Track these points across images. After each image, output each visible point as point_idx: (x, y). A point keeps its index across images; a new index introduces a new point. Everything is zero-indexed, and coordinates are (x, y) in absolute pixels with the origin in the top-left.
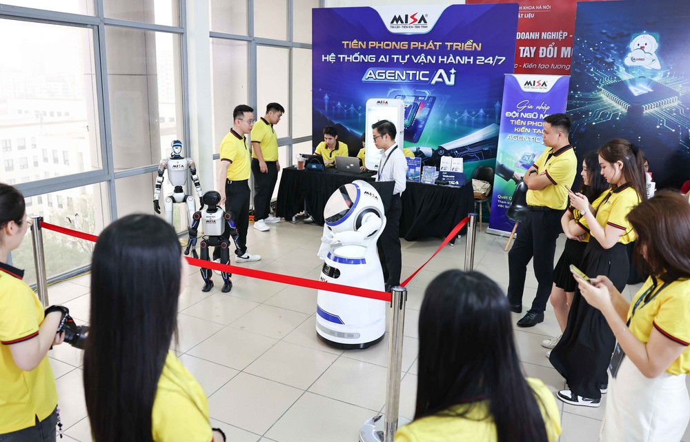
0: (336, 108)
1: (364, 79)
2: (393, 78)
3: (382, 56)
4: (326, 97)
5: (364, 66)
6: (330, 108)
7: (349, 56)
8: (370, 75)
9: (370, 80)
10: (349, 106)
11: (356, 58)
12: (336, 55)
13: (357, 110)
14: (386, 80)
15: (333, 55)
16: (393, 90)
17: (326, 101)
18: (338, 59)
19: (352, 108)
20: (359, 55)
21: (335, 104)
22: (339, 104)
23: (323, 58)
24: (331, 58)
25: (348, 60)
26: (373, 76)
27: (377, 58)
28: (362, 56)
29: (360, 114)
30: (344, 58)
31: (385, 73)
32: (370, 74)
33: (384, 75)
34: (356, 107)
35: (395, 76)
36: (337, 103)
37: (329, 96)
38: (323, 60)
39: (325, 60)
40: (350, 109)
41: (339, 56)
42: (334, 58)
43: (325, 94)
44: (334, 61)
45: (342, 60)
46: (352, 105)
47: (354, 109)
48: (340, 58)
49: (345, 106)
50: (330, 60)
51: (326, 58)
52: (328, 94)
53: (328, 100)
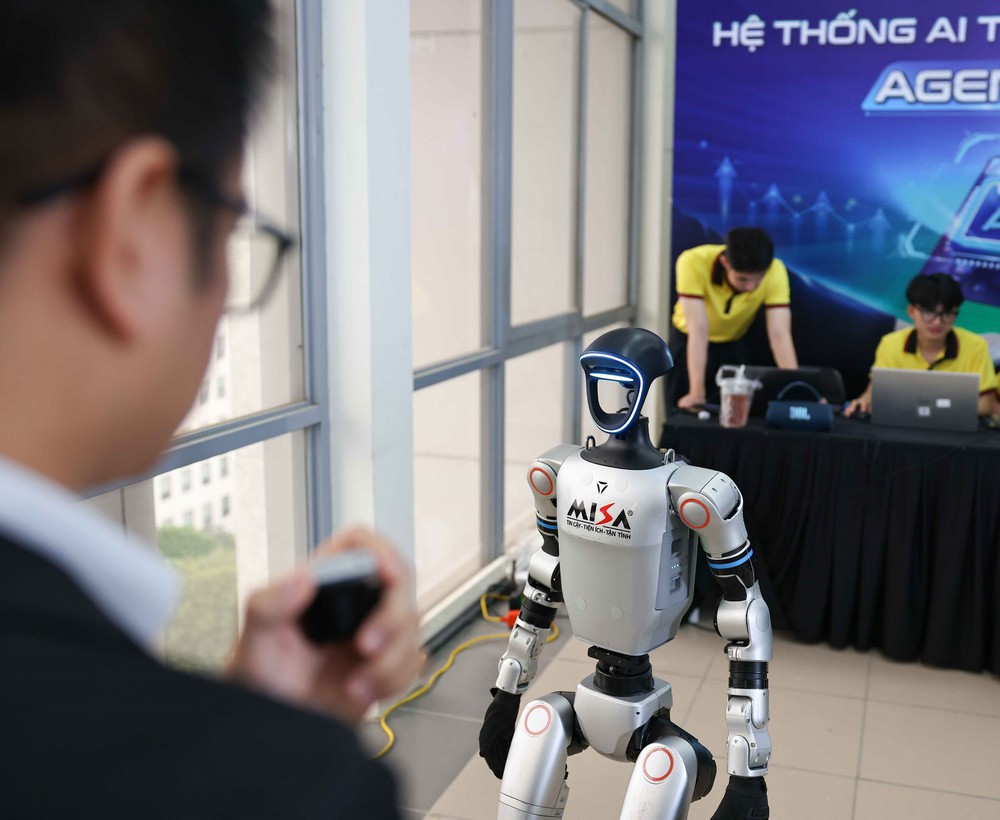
0: (763, 208)
1: (868, 105)
2: (981, 97)
3: (943, 22)
4: (726, 169)
5: (873, 60)
6: (737, 206)
7: (814, 25)
8: (892, 90)
9: (892, 106)
10: (811, 200)
11: (842, 32)
12: (768, 19)
13: (841, 211)
14: (953, 107)
15: (755, 22)
16: (979, 138)
17: (726, 185)
18: (772, 35)
19: (822, 206)
20: (856, 19)
21: (759, 195)
22: (773, 193)
23: (718, 34)
24: (747, 33)
25: (813, 40)
26: (905, 91)
27: (923, 29)
28: (865, 24)
29: (851, 227)
30: (796, 33)
31: (951, 80)
32: (895, 85)
33: (946, 87)
34: (837, 201)
35: (986, 91)
36: (765, 191)
37: (736, 167)
38: (717, 42)
39: (726, 41)
40: (813, 208)
41: (778, 24)
42: (760, 33)
43: (721, 159)
44: (760, 42)
45: (787, 40)
46: (823, 196)
47: (830, 209)
48: (780, 31)
49: (797, 199)
50: (745, 42)
51: (726, 34)
52: (732, 160)
53: (734, 180)
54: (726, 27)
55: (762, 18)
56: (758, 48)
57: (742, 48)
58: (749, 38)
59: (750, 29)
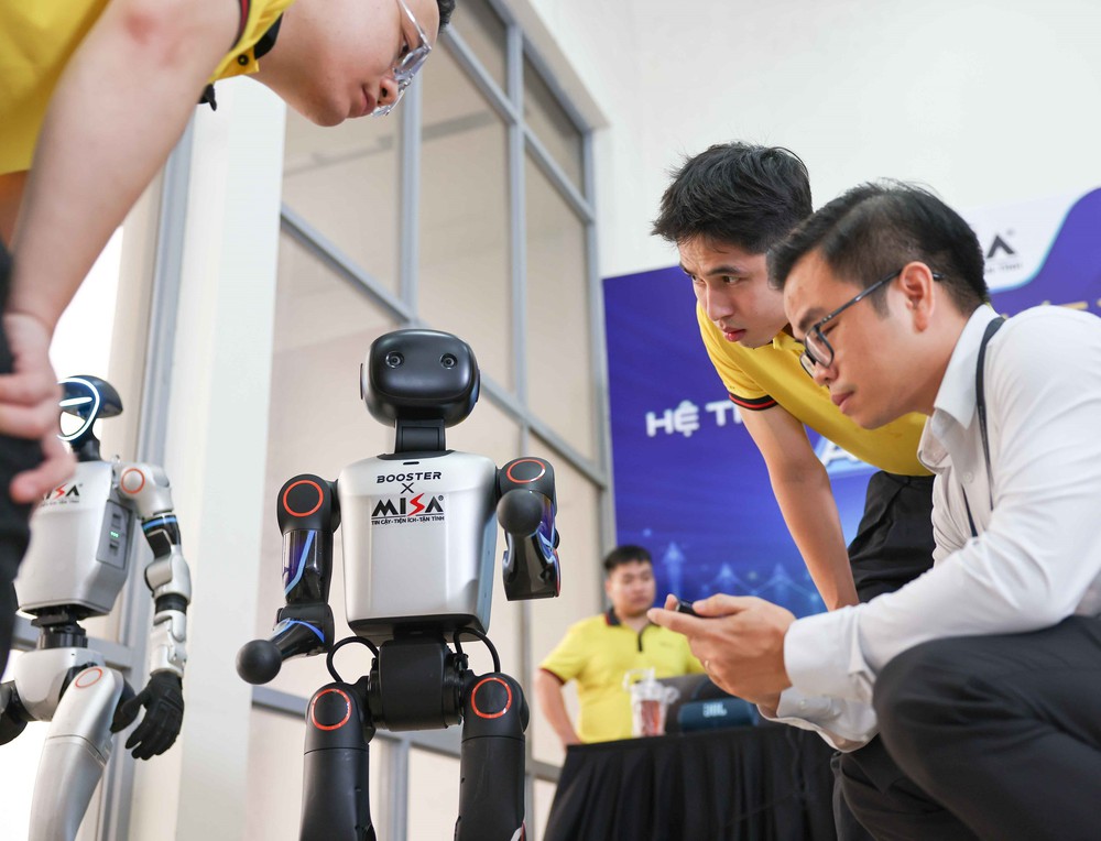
4: (673, 554)
10: (767, 575)
12: (700, 403)
15: (687, 407)
18: (706, 418)
19: (781, 580)
21: (710, 577)
22: (726, 572)
23: (652, 424)
24: (681, 419)
36: (717, 571)
37: (684, 552)
38: (651, 431)
39: (661, 430)
40: (772, 583)
41: (711, 407)
42: (694, 418)
43: (666, 545)
44: (695, 426)
45: (721, 420)
46: (779, 569)
47: (789, 582)
48: (713, 414)
49: (753, 576)
50: (680, 428)
51: (660, 423)
52: (679, 544)
53: (684, 565)
54: (660, 416)
55: (694, 402)
56: (694, 432)
57: (677, 434)
58: (684, 423)
59: (684, 415)
